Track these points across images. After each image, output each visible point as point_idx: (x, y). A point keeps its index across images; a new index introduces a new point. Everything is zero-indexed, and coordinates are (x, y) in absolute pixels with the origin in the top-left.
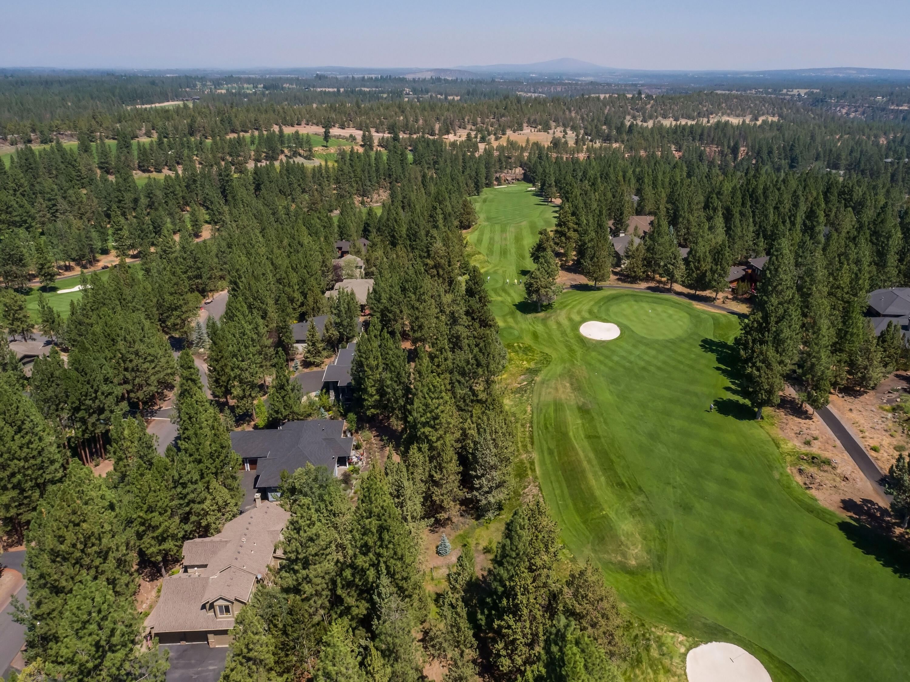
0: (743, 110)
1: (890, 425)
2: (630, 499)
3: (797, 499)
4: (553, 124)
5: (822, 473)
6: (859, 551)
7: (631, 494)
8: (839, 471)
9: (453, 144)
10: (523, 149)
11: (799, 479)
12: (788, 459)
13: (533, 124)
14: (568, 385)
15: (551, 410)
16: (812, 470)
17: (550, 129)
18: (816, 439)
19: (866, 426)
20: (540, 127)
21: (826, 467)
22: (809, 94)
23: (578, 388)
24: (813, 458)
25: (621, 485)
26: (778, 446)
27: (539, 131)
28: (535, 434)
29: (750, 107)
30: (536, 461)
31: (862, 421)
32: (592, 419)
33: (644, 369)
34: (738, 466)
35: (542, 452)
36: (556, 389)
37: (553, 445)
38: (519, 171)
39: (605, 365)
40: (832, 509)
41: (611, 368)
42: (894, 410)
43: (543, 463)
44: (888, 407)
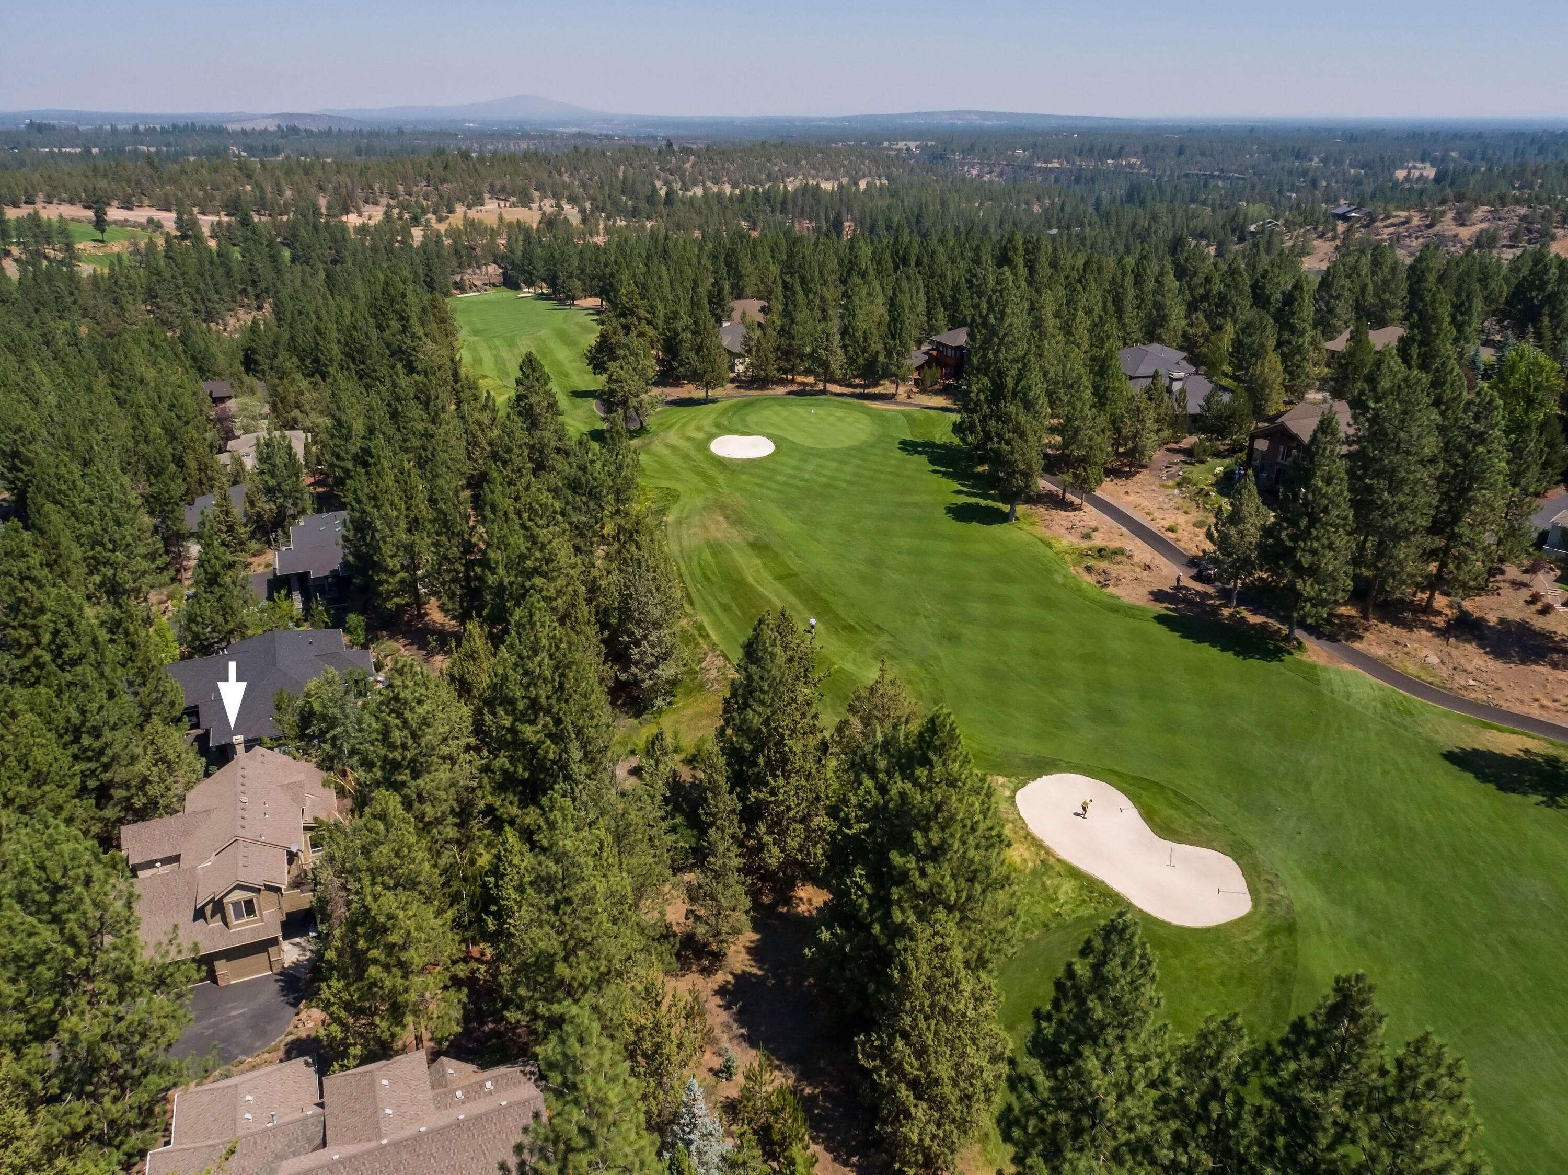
0: (834, 170)
1: (1180, 501)
2: (868, 643)
3: (1093, 601)
4: (536, 195)
5: (1116, 567)
6: (1188, 642)
7: (869, 637)
8: (1136, 560)
9: (363, 230)
10: (494, 233)
11: (1089, 579)
12: (1068, 558)
13: (500, 193)
14: (721, 519)
15: (707, 555)
16: (1103, 565)
17: (533, 201)
18: (1095, 530)
19: (1152, 507)
20: (513, 199)
21: (1119, 558)
22: (923, 148)
23: (737, 520)
24: (1100, 550)
25: (850, 628)
26: (1050, 546)
27: (513, 205)
28: (692, 590)
29: (844, 166)
30: (706, 624)
31: (1145, 503)
32: (776, 555)
33: (827, 485)
34: (1006, 578)
35: (712, 610)
36: (705, 527)
37: (726, 599)
38: (493, 270)
39: (768, 488)
40: (1141, 603)
41: (778, 491)
42: (1179, 485)
43: (718, 624)
44: (1171, 483)
